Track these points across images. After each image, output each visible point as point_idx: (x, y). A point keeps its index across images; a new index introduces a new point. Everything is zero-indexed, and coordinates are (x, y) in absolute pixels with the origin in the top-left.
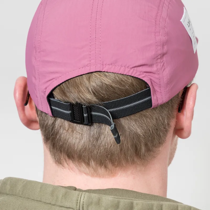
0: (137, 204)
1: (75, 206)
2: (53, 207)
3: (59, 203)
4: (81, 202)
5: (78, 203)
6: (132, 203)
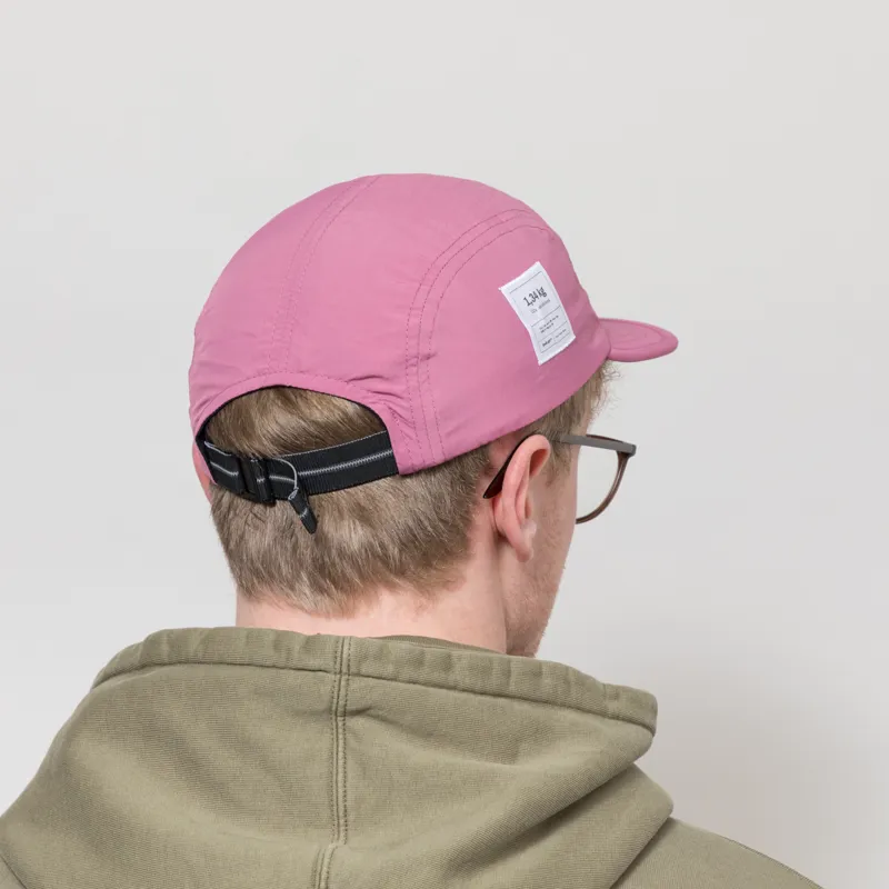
0: (460, 658)
1: (332, 663)
2: (282, 671)
3: (295, 663)
4: (345, 656)
5: (339, 659)
6: (449, 656)
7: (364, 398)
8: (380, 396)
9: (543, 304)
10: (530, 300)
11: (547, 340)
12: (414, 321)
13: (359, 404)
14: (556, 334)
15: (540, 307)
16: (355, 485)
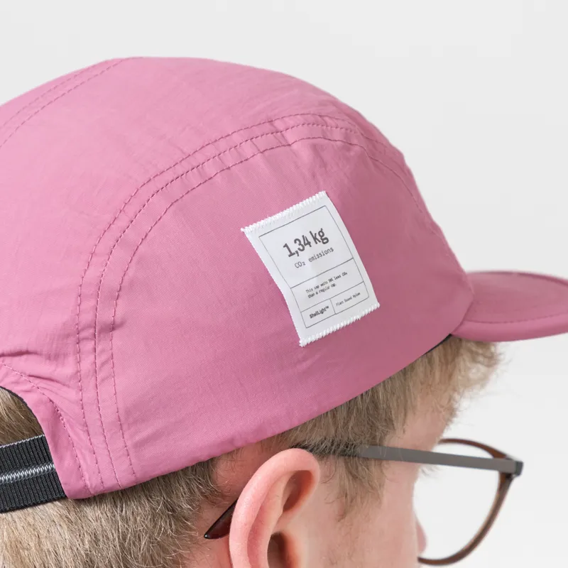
7: (17, 383)
8: (37, 381)
9: (320, 255)
10: (294, 247)
11: (319, 308)
12: (93, 273)
13: (10, 392)
14: (336, 300)
15: (312, 259)
16: (13, 510)
